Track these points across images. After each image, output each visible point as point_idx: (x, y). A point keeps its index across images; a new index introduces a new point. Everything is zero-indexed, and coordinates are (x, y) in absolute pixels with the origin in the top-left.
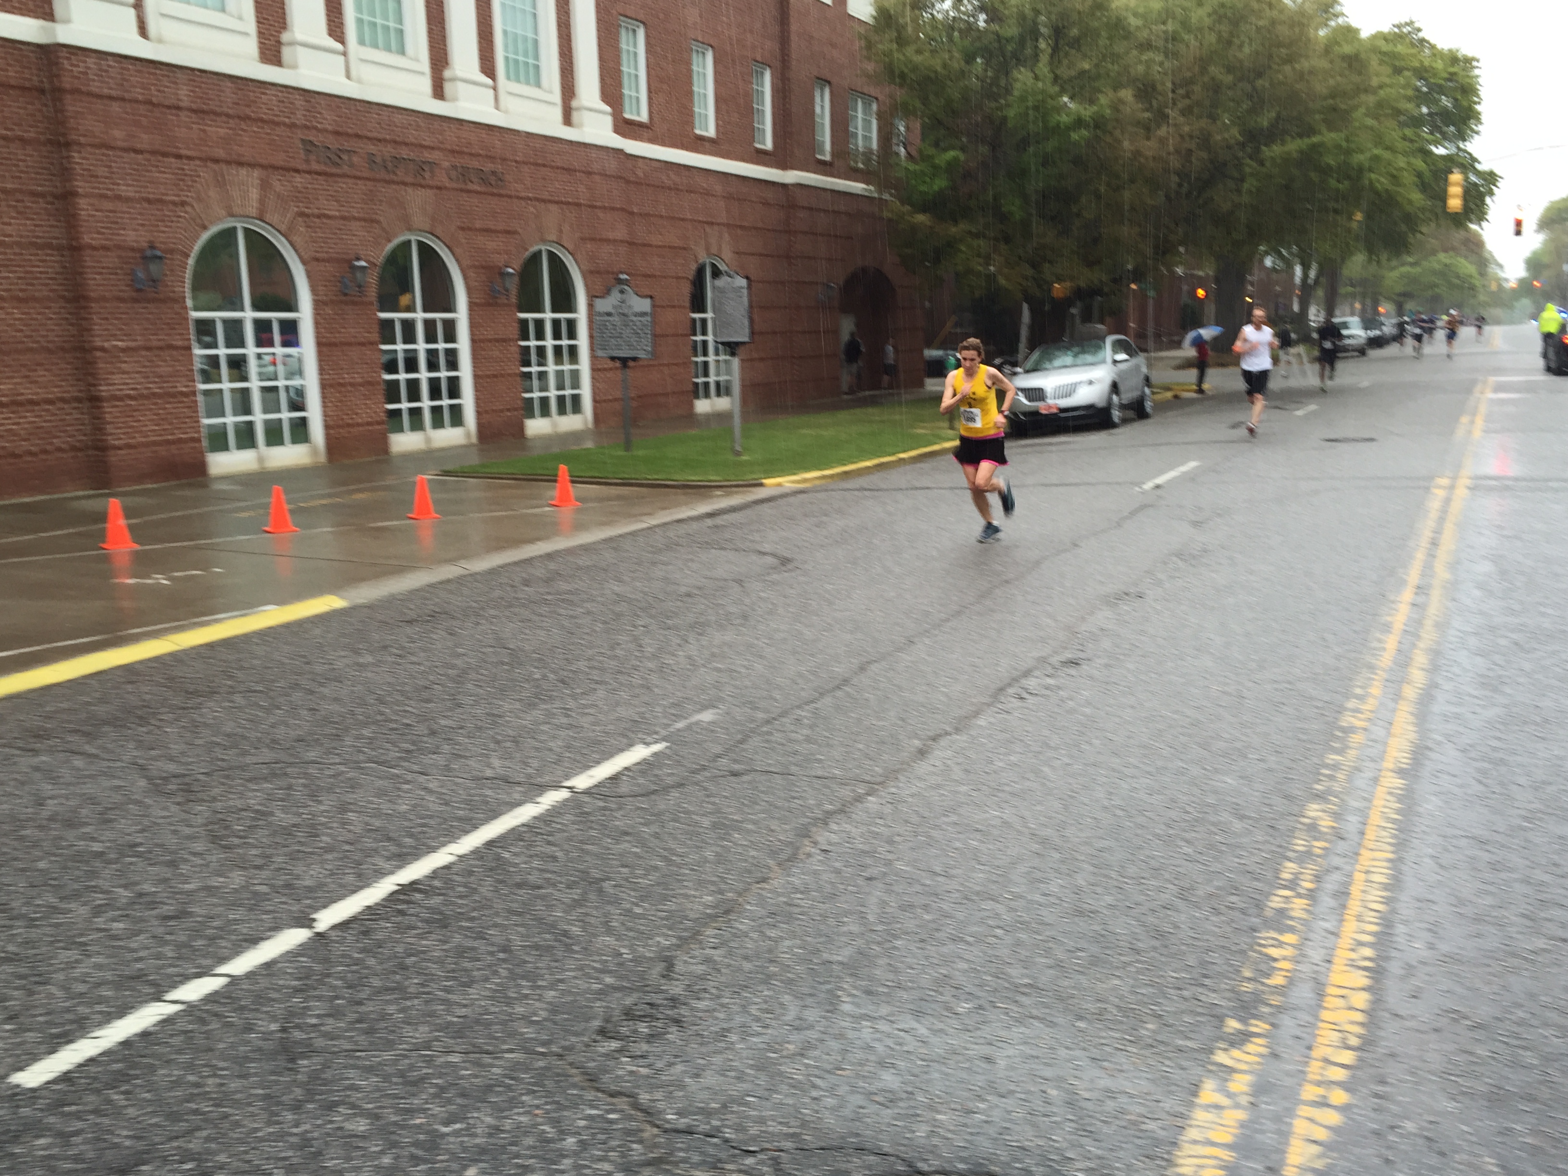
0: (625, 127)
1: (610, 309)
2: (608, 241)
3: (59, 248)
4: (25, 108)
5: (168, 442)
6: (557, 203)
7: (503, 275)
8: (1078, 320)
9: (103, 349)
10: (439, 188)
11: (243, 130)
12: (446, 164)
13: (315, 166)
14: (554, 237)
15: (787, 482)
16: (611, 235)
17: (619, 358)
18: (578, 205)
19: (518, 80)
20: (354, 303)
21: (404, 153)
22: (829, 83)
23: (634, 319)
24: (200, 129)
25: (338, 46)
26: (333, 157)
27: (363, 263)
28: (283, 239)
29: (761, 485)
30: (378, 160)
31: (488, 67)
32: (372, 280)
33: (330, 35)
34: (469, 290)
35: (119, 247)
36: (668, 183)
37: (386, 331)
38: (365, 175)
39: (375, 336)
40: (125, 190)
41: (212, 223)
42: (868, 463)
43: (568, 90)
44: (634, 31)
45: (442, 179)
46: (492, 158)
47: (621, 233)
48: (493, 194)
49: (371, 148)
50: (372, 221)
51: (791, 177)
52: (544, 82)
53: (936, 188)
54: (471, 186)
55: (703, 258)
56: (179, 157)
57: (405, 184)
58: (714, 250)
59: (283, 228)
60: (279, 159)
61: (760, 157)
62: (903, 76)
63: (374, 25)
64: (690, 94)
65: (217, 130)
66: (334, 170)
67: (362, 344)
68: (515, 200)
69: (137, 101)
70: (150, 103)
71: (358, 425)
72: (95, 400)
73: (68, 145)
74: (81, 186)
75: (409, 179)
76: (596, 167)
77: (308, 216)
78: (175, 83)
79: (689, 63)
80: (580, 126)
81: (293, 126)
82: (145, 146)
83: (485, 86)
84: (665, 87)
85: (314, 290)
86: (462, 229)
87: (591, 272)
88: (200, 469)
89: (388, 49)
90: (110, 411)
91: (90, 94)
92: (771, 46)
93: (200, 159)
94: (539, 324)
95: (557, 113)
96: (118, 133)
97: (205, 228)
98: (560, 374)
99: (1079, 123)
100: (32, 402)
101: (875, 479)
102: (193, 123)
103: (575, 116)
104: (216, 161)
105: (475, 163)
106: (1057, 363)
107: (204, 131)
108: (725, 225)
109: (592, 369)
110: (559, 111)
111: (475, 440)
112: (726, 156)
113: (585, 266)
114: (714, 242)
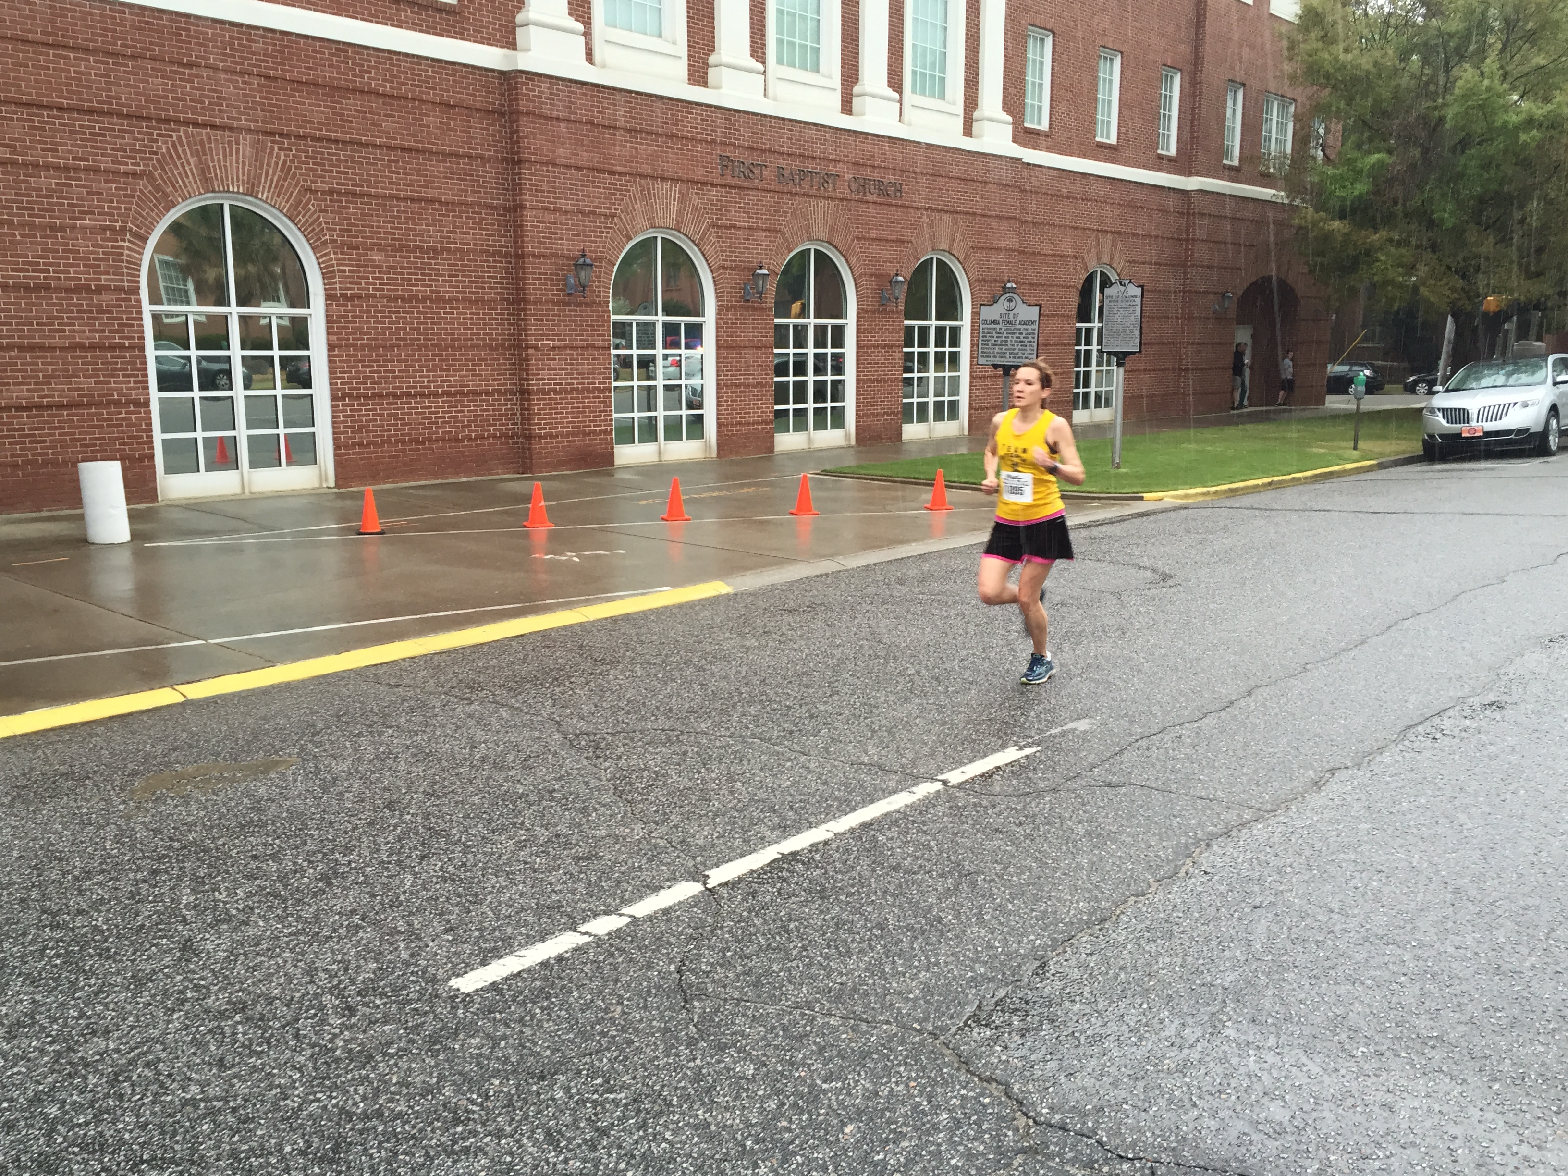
0: (1025, 136)
1: (997, 318)
2: (999, 249)
3: (507, 255)
4: (488, 130)
5: (585, 434)
6: (951, 212)
7: (893, 283)
8: (1512, 337)
9: (536, 348)
10: (842, 200)
11: (668, 147)
12: (849, 176)
13: (730, 180)
14: (946, 247)
15: (1169, 497)
16: (1002, 244)
17: (1003, 366)
18: (974, 214)
19: (923, 94)
20: (754, 309)
21: (810, 166)
22: (1244, 85)
23: (1022, 327)
24: (632, 147)
25: (760, 66)
26: (747, 171)
27: (765, 271)
28: (696, 248)
29: (1141, 498)
30: (786, 173)
31: (895, 81)
32: (772, 286)
33: (752, 56)
34: (860, 298)
35: (556, 255)
36: (1065, 191)
37: (780, 336)
38: (773, 187)
39: (771, 340)
40: (563, 203)
41: (636, 234)
42: (1259, 482)
43: (971, 101)
44: (1042, 40)
45: (843, 190)
46: (892, 169)
47: (1012, 241)
48: (891, 205)
49: (781, 162)
50: (776, 231)
51: (1193, 183)
52: (949, 94)
53: (1356, 193)
54: (870, 198)
55: (1093, 266)
56: (612, 173)
57: (808, 196)
58: (1106, 259)
59: (697, 238)
60: (699, 174)
61: (1161, 163)
62: (1327, 76)
63: (794, 44)
64: (1094, 101)
65: (646, 148)
66: (745, 184)
67: (758, 348)
68: (912, 211)
69: (581, 122)
70: (592, 124)
71: (749, 424)
72: (525, 393)
73: (520, 162)
74: (528, 199)
75: (813, 192)
76: (992, 177)
77: (719, 227)
78: (615, 105)
79: (1095, 71)
80: (980, 136)
81: (713, 142)
82: (586, 164)
83: (892, 100)
84: (1069, 94)
85: (718, 296)
86: (858, 238)
87: (982, 281)
88: (609, 458)
89: (804, 67)
90: (537, 403)
91: (541, 116)
92: (1184, 49)
93: (630, 174)
94: (924, 331)
95: (959, 123)
96: (560, 151)
97: (629, 238)
98: (940, 381)
99: (1530, 123)
100: (474, 393)
101: (1266, 498)
102: (626, 141)
103: (976, 127)
104: (643, 176)
105: (876, 175)
106: (1484, 382)
107: (636, 149)
108: (1119, 233)
109: (972, 377)
110: (960, 121)
111: (853, 442)
112: (1126, 163)
113: (974, 274)
114: (1106, 251)
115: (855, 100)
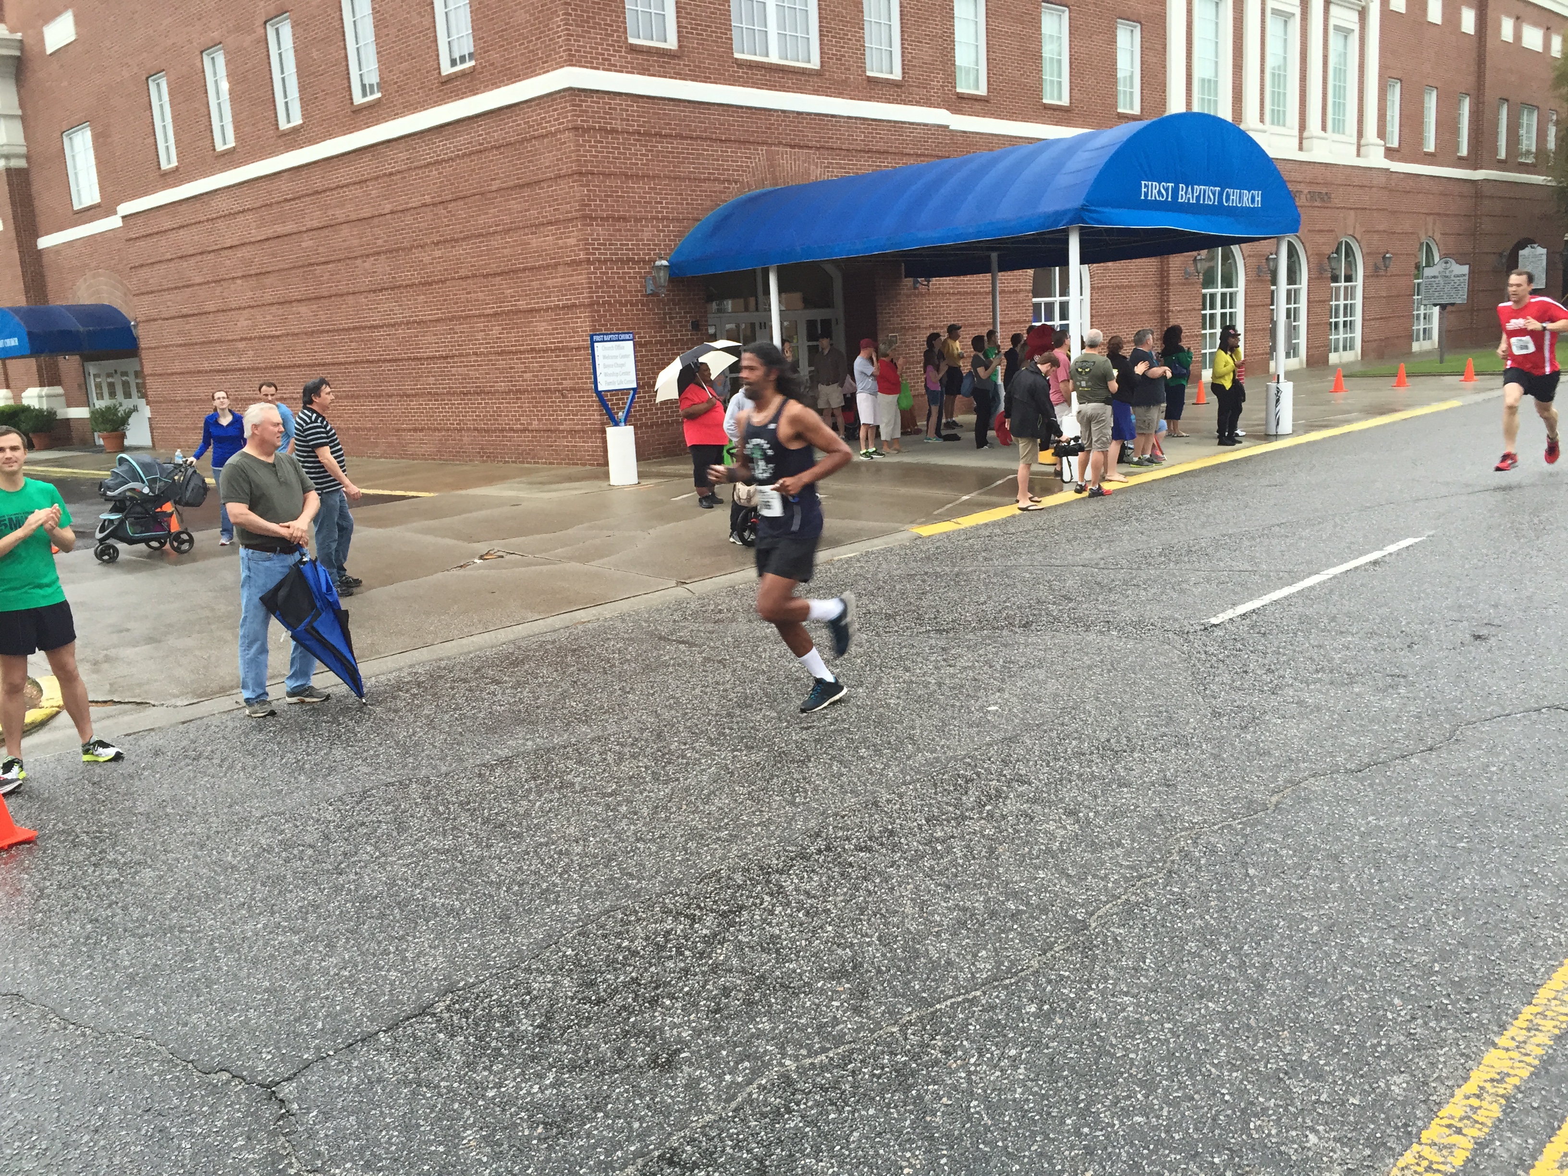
0: (1390, 153)
2: (1377, 232)
6: (1354, 209)
7: (1330, 259)
10: (1302, 207)
14: (1350, 233)
16: (1380, 228)
18: (1366, 209)
19: (1337, 131)
22: (1507, 100)
23: (1454, 279)
25: (1263, 129)
27: (1274, 256)
31: (1324, 124)
34: (1308, 270)
36: (1408, 188)
43: (1360, 134)
44: (1395, 86)
46: (1326, 184)
48: (1325, 207)
51: (1480, 175)
52: (1347, 131)
54: (1317, 204)
55: (1423, 239)
61: (1461, 162)
64: (1422, 123)
67: (1264, 306)
68: (1335, 210)
71: (1259, 355)
79: (1422, 103)
80: (1366, 156)
83: (1322, 138)
85: (1245, 274)
86: (1309, 232)
87: (1369, 254)
89: (1278, 124)
92: (1471, 80)
95: (1354, 150)
103: (1362, 149)
105: (1318, 189)
108: (1438, 214)
109: (1363, 320)
110: (1355, 148)
111: (1305, 366)
112: (1441, 165)
113: (1365, 250)
114: (1430, 226)
115: (1304, 142)
